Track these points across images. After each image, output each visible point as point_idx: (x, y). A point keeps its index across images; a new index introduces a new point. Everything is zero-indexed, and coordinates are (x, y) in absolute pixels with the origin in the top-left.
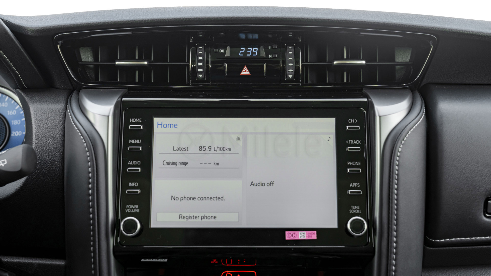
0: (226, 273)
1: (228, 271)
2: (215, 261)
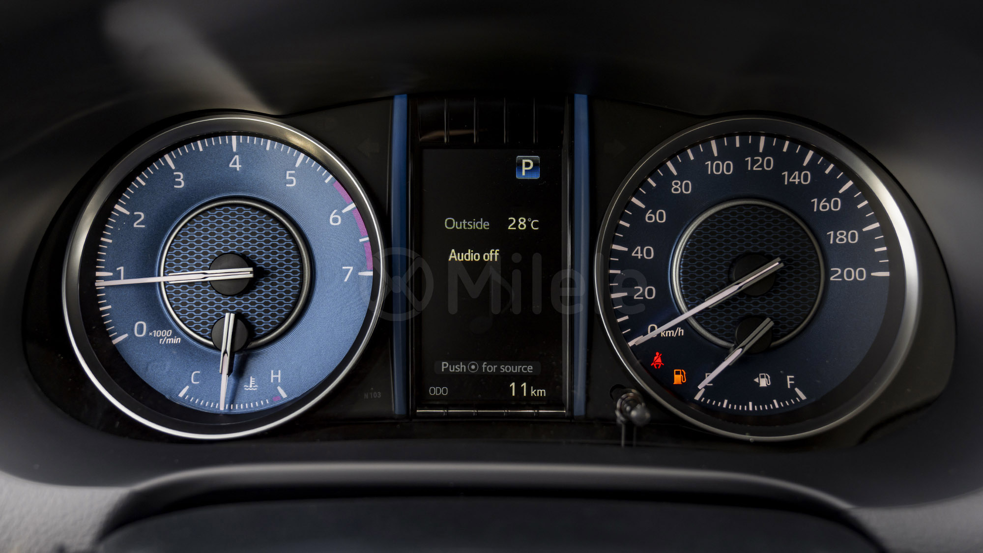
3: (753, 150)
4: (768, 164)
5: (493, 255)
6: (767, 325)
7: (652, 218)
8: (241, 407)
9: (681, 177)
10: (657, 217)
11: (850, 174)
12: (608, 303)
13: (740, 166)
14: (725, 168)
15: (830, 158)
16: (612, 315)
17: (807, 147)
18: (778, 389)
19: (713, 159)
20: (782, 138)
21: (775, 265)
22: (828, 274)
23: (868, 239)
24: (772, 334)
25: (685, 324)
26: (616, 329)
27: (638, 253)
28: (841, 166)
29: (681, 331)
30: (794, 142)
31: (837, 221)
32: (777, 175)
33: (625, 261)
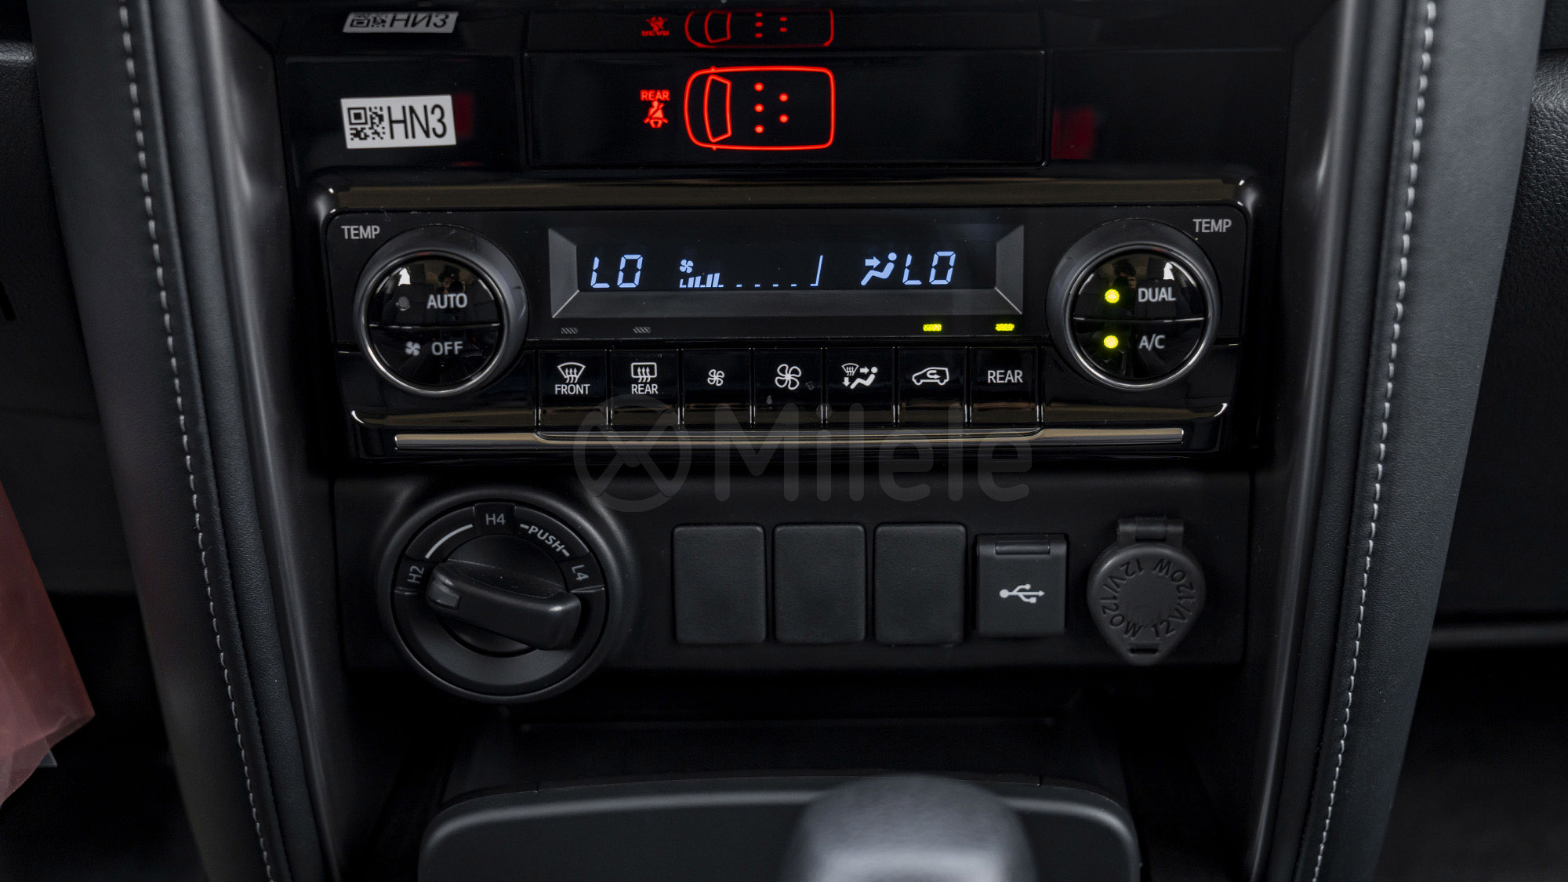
0: (708, 75)
1: (713, 70)
2: (656, 29)
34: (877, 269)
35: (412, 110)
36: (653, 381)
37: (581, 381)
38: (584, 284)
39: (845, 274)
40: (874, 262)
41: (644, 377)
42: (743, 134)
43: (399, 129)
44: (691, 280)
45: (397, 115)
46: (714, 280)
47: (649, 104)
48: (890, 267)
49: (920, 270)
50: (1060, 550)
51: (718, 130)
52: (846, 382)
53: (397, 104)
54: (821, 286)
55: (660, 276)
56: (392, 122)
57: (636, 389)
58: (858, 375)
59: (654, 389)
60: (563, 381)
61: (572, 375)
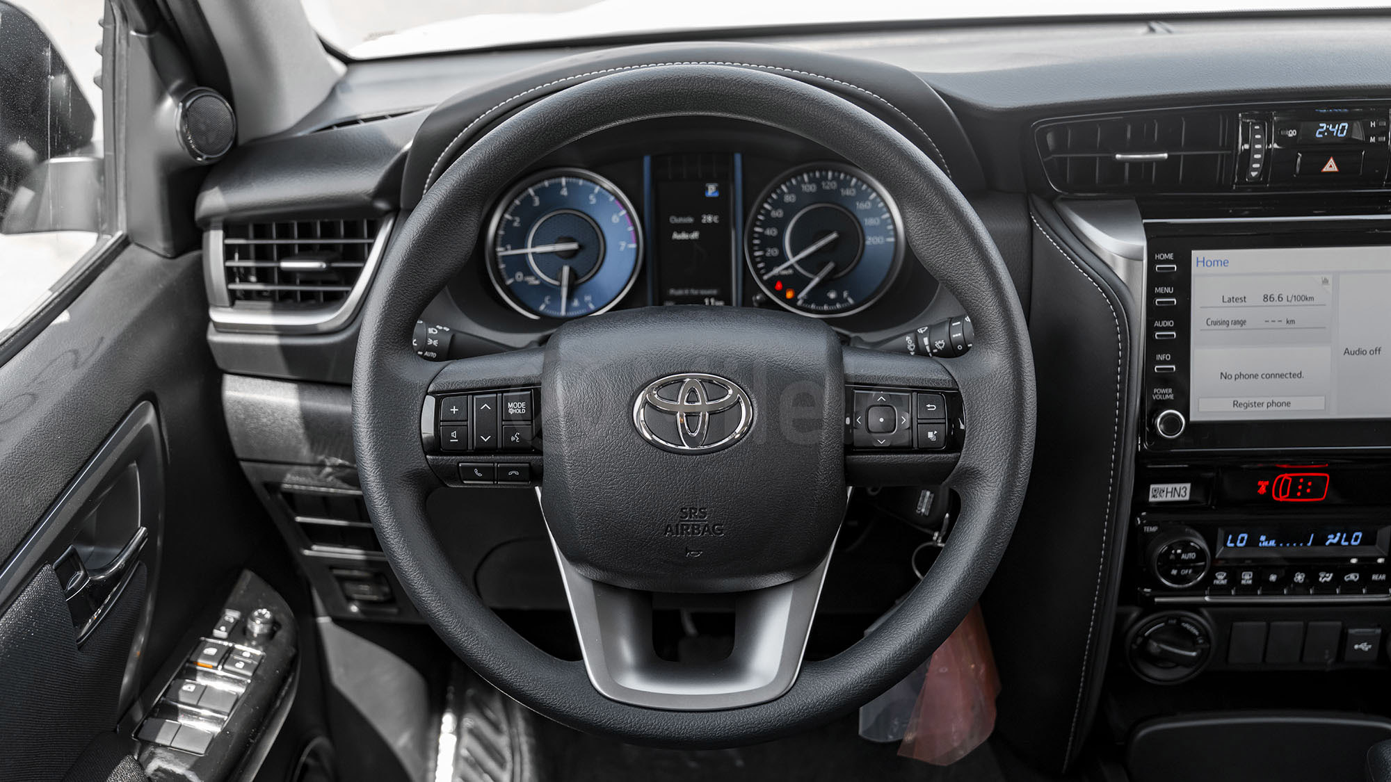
3: (825, 178)
4: (834, 185)
5: (695, 235)
6: (830, 266)
7: (775, 214)
8: (572, 314)
9: (790, 193)
10: (777, 214)
11: (874, 190)
12: (753, 258)
13: (819, 186)
14: (811, 188)
15: (864, 182)
16: (755, 264)
17: (852, 176)
18: (840, 299)
19: (805, 183)
20: (840, 173)
21: (834, 236)
22: (864, 240)
23: (884, 222)
24: (834, 271)
25: (791, 267)
26: (757, 270)
27: (769, 232)
28: (870, 186)
29: (790, 271)
30: (846, 174)
31: (870, 213)
32: (838, 191)
33: (762, 236)
34: (1332, 539)
35: (1175, 489)
36: (1250, 579)
37: (1224, 579)
38: (1225, 545)
39: (1320, 541)
40: (1331, 536)
41: (1247, 578)
42: (1293, 495)
43: (1169, 495)
44: (1264, 543)
45: (1170, 490)
46: (1272, 543)
47: (1261, 486)
48: (1337, 539)
49: (1348, 539)
50: (1379, 631)
51: (1284, 493)
52: (1320, 579)
53: (1170, 487)
54: (1312, 545)
55: (1254, 542)
56: (1167, 492)
57: (1243, 582)
58: (1325, 576)
59: (1250, 582)
60: (1217, 579)
61: (1220, 577)
